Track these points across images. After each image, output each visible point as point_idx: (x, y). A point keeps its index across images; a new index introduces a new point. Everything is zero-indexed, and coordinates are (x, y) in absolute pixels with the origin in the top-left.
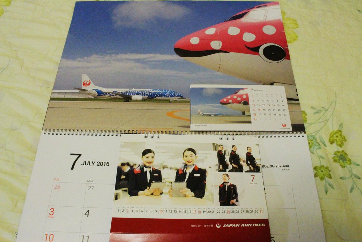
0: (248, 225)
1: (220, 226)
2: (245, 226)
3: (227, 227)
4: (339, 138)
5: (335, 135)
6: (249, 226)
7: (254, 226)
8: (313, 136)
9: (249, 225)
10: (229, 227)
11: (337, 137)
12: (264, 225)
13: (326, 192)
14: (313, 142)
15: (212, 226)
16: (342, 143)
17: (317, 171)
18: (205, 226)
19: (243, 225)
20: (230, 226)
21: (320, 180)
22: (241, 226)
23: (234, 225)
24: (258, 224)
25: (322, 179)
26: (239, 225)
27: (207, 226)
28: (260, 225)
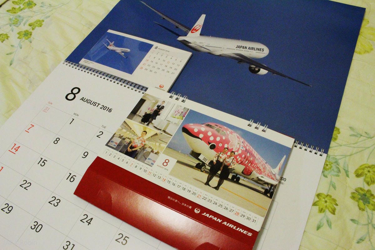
0: (231, 226)
1: (199, 212)
2: (227, 225)
3: (206, 216)
4: (371, 174)
5: (366, 169)
6: (232, 227)
7: (237, 229)
8: (336, 159)
10: (208, 218)
11: (369, 171)
12: (251, 235)
13: (318, 228)
14: (332, 165)
15: (190, 207)
16: (371, 181)
17: (320, 199)
18: (183, 204)
19: (225, 223)
20: (210, 217)
21: (317, 211)
22: (223, 223)
23: (215, 219)
24: (243, 230)
25: (321, 210)
26: (221, 220)
27: (185, 205)
28: (245, 232)
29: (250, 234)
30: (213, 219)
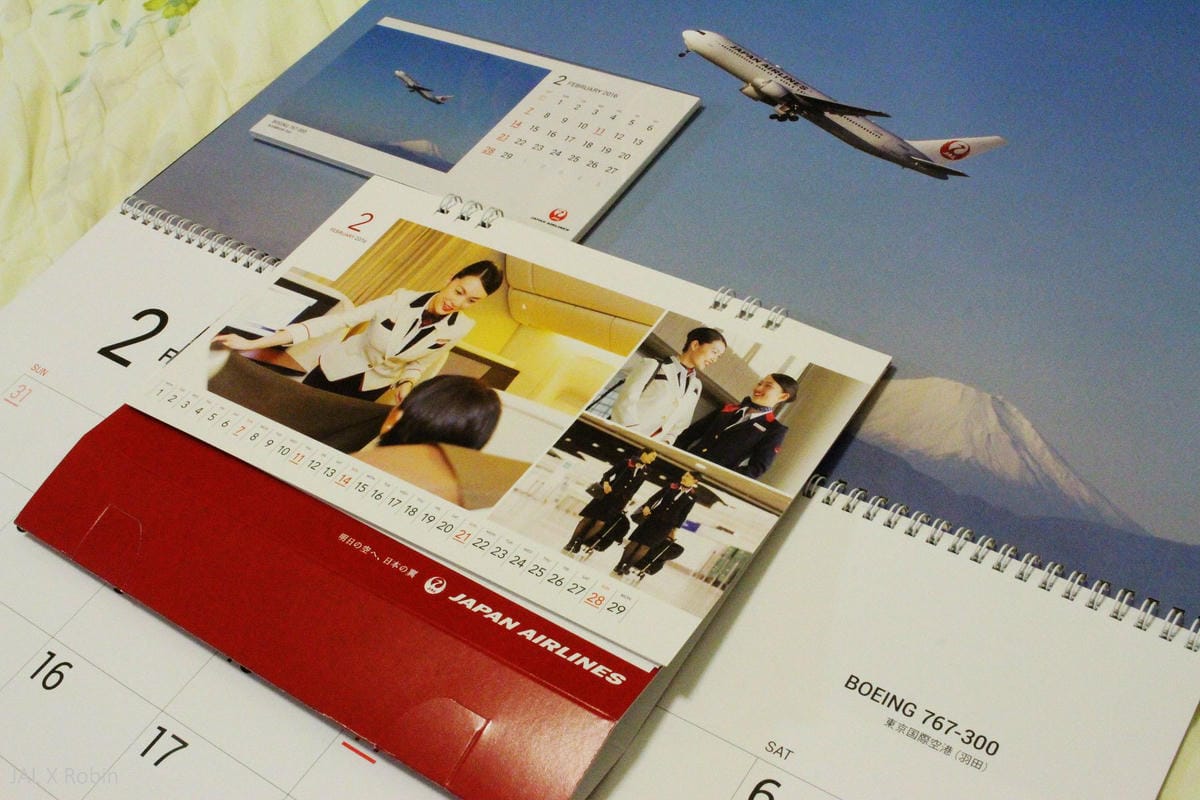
0: (550, 645)
2: (536, 641)
3: (464, 605)
6: (551, 648)
7: (571, 659)
9: (558, 645)
10: (470, 612)
12: (618, 682)
15: (413, 573)
18: (388, 561)
19: (529, 635)
20: (475, 610)
22: (520, 634)
23: (496, 617)
24: (594, 664)
26: (517, 624)
27: (396, 565)
28: (599, 670)
29: (617, 679)
30: (486, 616)
